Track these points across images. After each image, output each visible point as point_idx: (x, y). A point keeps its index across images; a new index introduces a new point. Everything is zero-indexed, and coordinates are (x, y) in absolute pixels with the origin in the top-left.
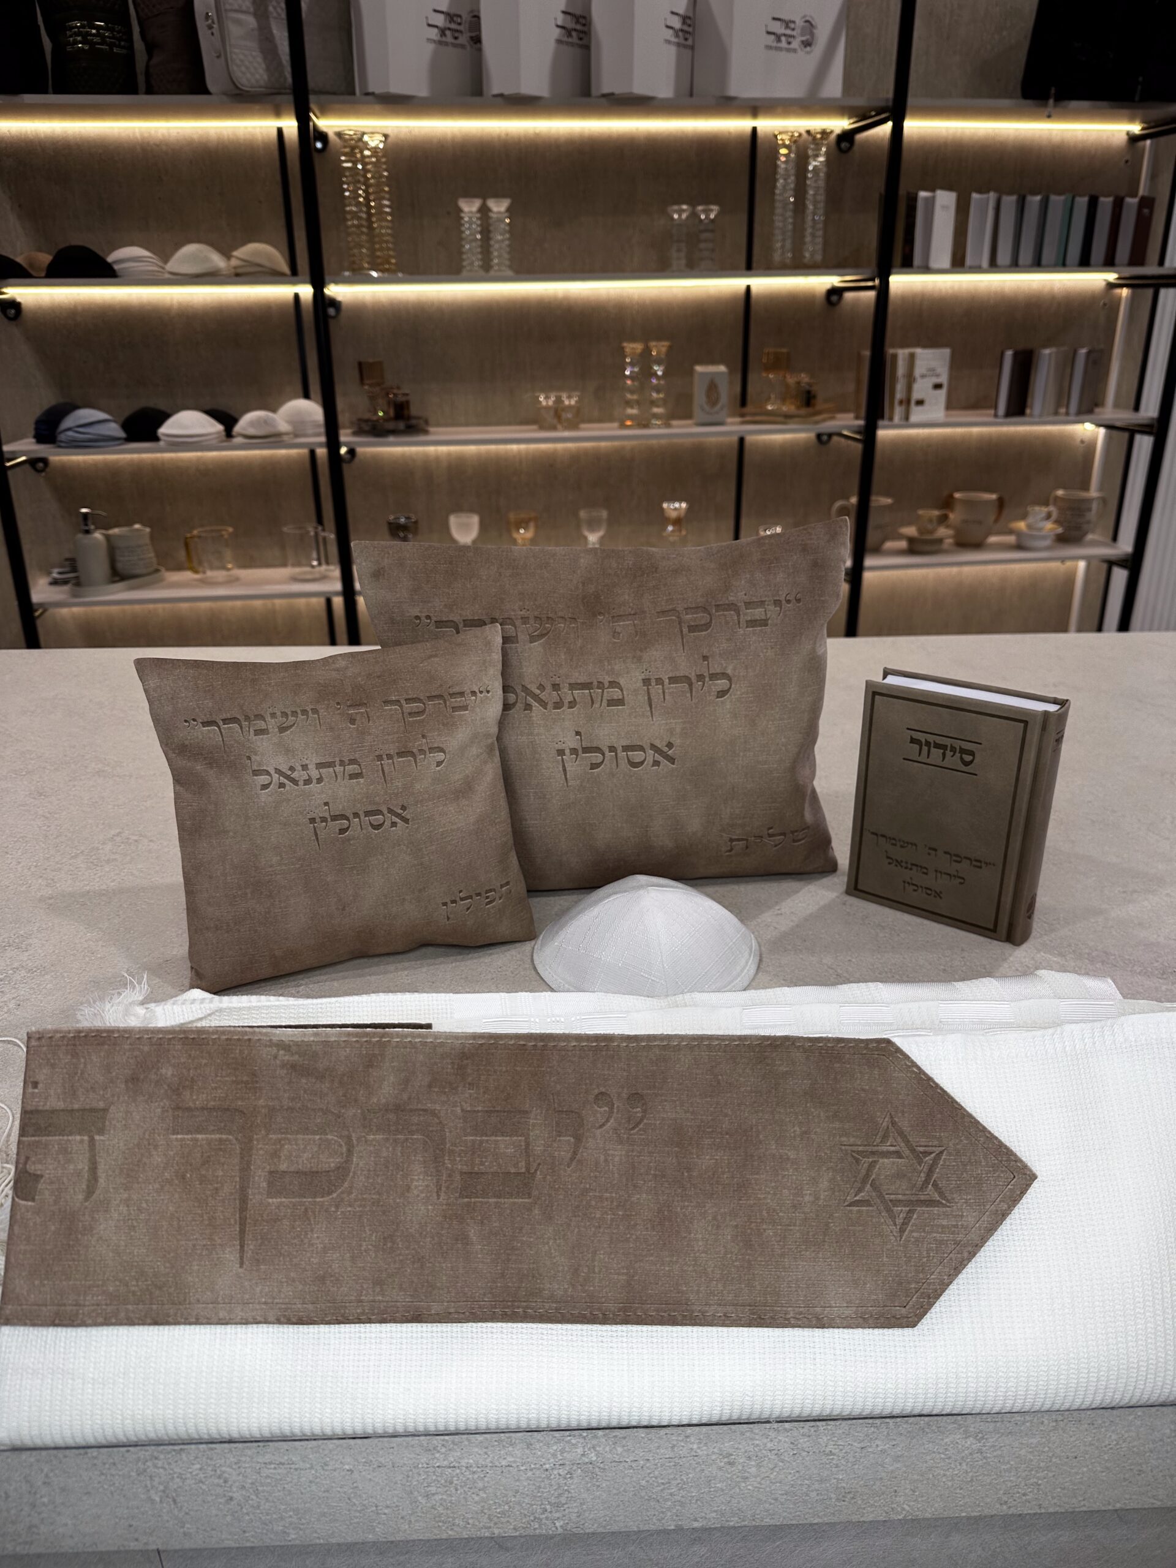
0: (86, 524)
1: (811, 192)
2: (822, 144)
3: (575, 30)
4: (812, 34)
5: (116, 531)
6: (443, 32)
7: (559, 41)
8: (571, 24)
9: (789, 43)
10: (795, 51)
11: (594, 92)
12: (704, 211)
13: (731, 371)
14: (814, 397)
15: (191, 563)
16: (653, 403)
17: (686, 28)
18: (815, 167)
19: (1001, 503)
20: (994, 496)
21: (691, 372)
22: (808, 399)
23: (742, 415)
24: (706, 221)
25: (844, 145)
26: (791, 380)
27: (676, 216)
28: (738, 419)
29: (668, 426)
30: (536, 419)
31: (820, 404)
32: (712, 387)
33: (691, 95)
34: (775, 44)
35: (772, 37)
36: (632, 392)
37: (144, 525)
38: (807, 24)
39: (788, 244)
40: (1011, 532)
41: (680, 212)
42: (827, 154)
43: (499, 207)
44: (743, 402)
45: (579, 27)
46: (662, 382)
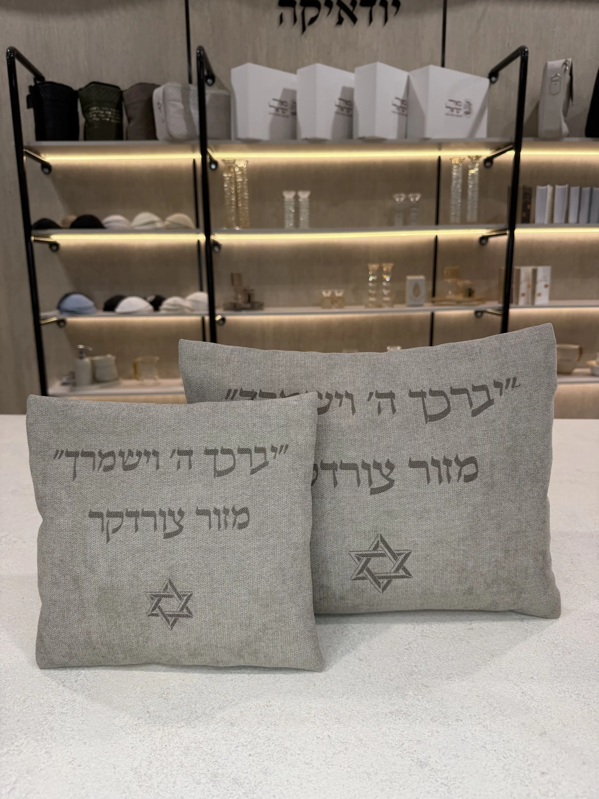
0: (81, 354)
1: (470, 187)
2: (476, 163)
3: (345, 108)
4: (470, 109)
5: (97, 358)
6: (277, 109)
7: (337, 113)
8: (343, 104)
9: (458, 112)
10: (461, 116)
11: (355, 136)
12: (413, 197)
13: (427, 279)
14: (473, 292)
15: (136, 375)
16: (384, 295)
17: (403, 106)
18: (473, 174)
19: (581, 351)
20: (577, 347)
21: (404, 280)
22: (470, 293)
23: (433, 302)
24: (414, 202)
25: (488, 164)
26: (460, 283)
27: (397, 200)
28: (430, 304)
29: (392, 306)
30: (321, 303)
31: (477, 295)
32: (416, 288)
33: (406, 137)
34: (450, 113)
35: (448, 110)
36: (372, 289)
37: (113, 354)
38: (468, 104)
39: (459, 213)
40: (587, 366)
41: (400, 197)
42: (479, 167)
43: (304, 196)
44: (434, 294)
45: (347, 106)
46: (389, 285)
